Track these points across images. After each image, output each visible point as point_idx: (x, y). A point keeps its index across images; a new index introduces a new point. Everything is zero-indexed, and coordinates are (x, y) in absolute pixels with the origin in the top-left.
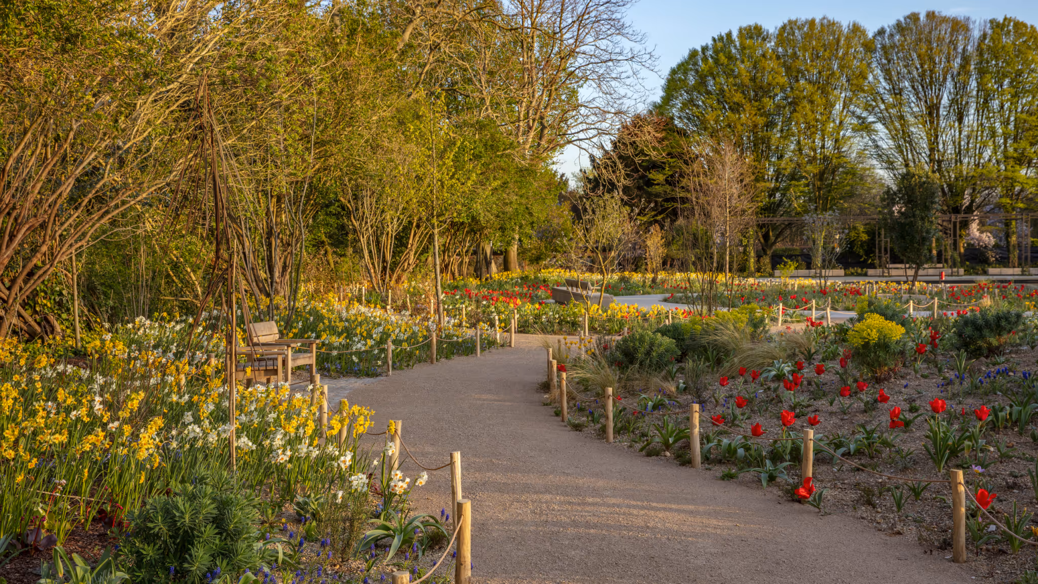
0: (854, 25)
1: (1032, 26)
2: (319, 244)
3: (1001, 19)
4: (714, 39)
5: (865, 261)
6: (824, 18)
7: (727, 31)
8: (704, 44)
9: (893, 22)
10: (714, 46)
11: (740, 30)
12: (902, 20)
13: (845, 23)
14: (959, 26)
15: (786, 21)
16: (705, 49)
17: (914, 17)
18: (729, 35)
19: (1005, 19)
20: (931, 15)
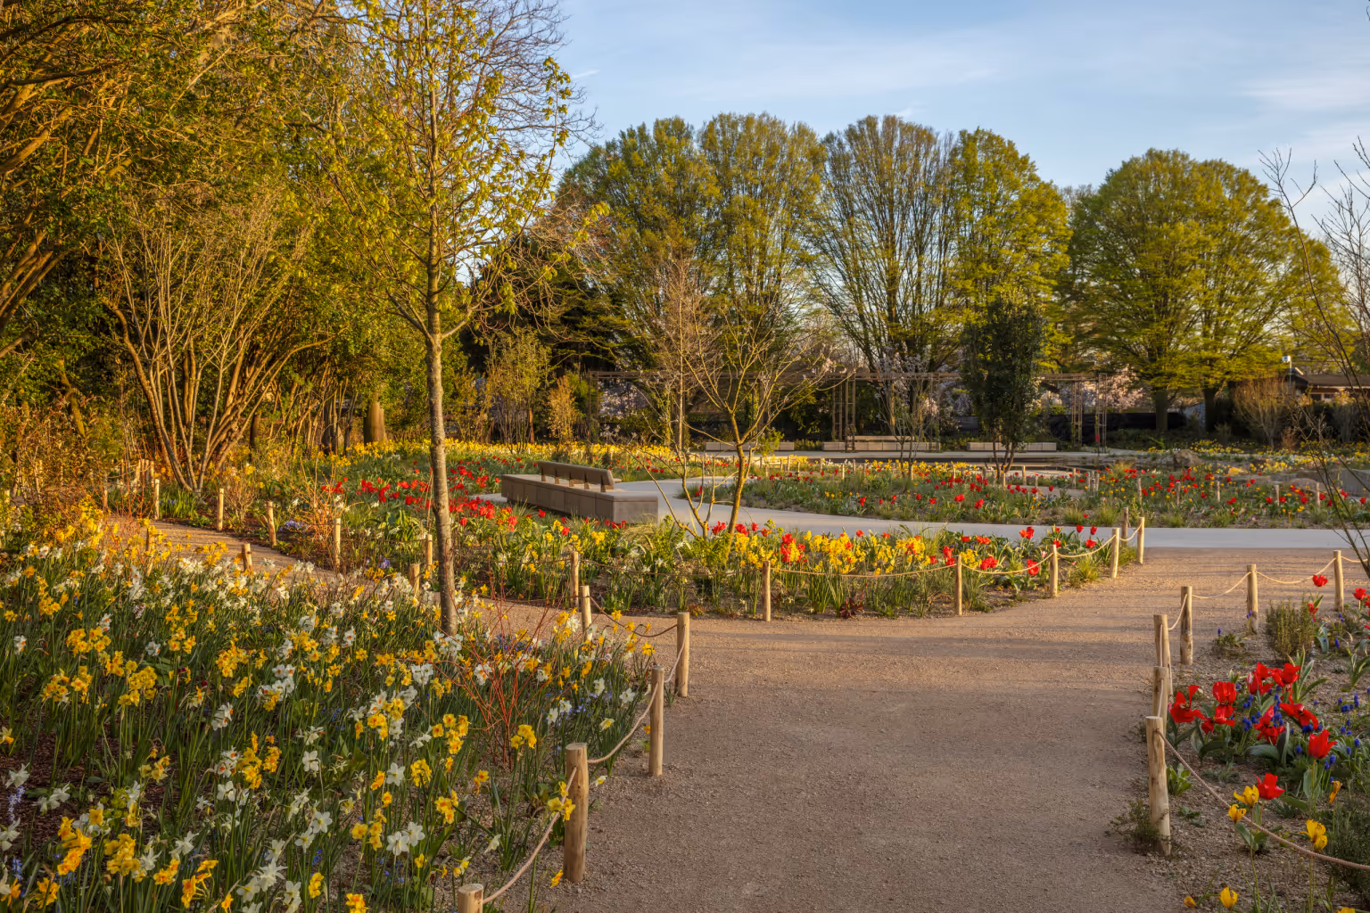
0: (799, 127)
1: (1010, 142)
2: (52, 389)
3: (971, 131)
4: (623, 135)
5: (804, 430)
6: (764, 115)
7: (640, 124)
8: (610, 140)
9: (843, 128)
10: (624, 143)
11: (657, 124)
12: (855, 124)
13: (789, 122)
14: (923, 137)
15: (716, 116)
16: (611, 146)
17: (870, 122)
18: (642, 129)
19: (977, 132)
20: (890, 122)
